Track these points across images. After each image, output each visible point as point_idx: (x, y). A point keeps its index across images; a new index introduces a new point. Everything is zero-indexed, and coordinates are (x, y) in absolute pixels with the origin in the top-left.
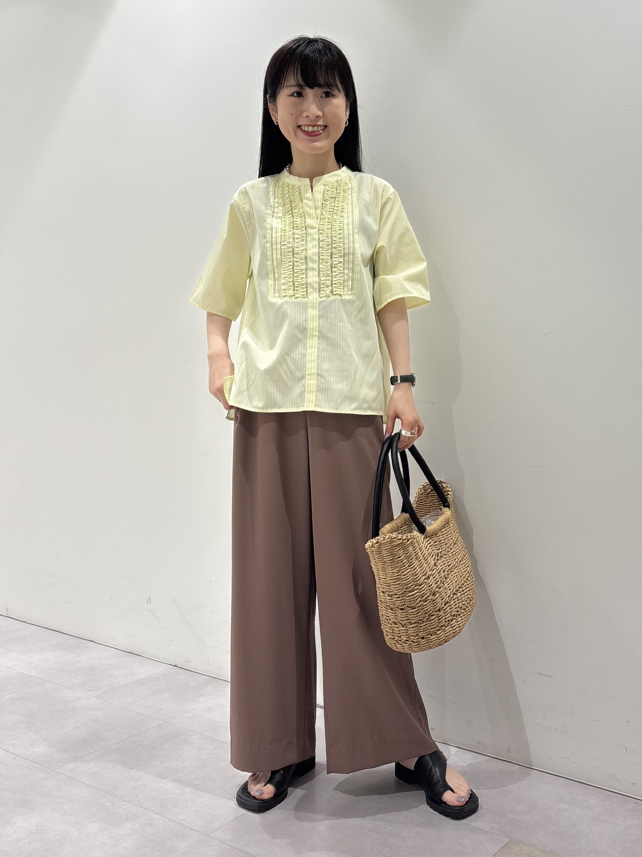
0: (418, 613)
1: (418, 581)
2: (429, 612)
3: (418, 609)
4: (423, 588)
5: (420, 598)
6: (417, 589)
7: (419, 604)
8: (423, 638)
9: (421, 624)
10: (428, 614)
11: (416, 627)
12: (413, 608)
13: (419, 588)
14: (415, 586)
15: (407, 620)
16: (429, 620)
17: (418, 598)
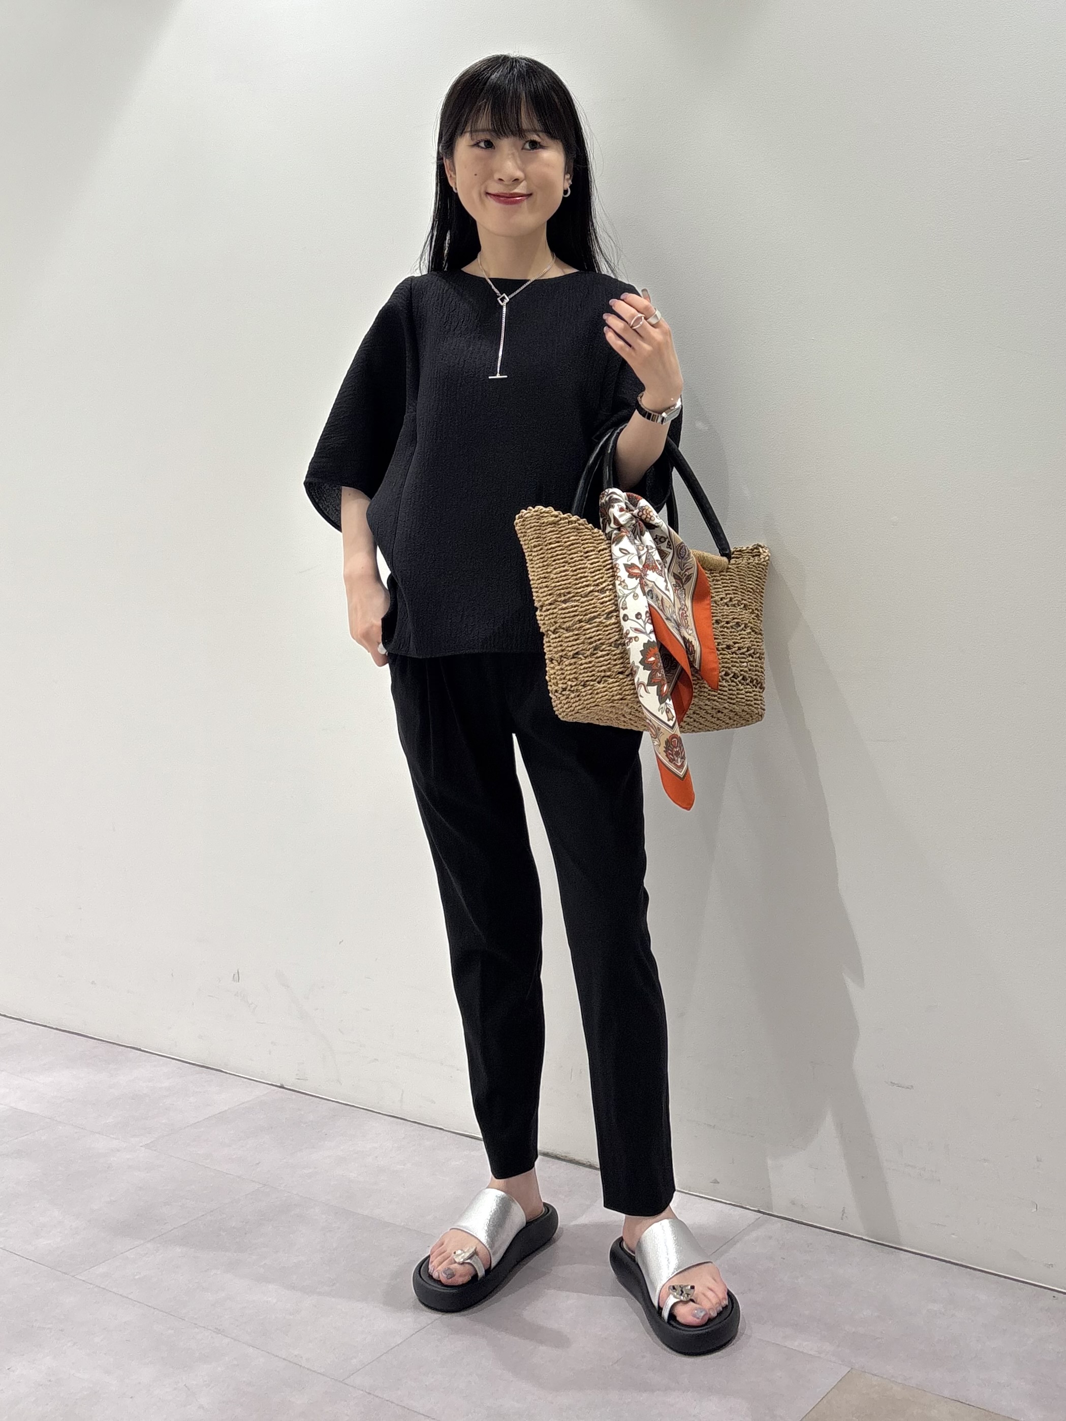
0: (576, 640)
1: (579, 588)
2: (595, 641)
3: (576, 632)
4: (589, 601)
5: (581, 615)
6: (575, 601)
7: (578, 626)
8: (584, 686)
9: (582, 659)
10: (594, 644)
11: (575, 663)
12: (567, 630)
13: (581, 601)
14: (573, 596)
15: (563, 651)
16: (595, 656)
17: (578, 615)
